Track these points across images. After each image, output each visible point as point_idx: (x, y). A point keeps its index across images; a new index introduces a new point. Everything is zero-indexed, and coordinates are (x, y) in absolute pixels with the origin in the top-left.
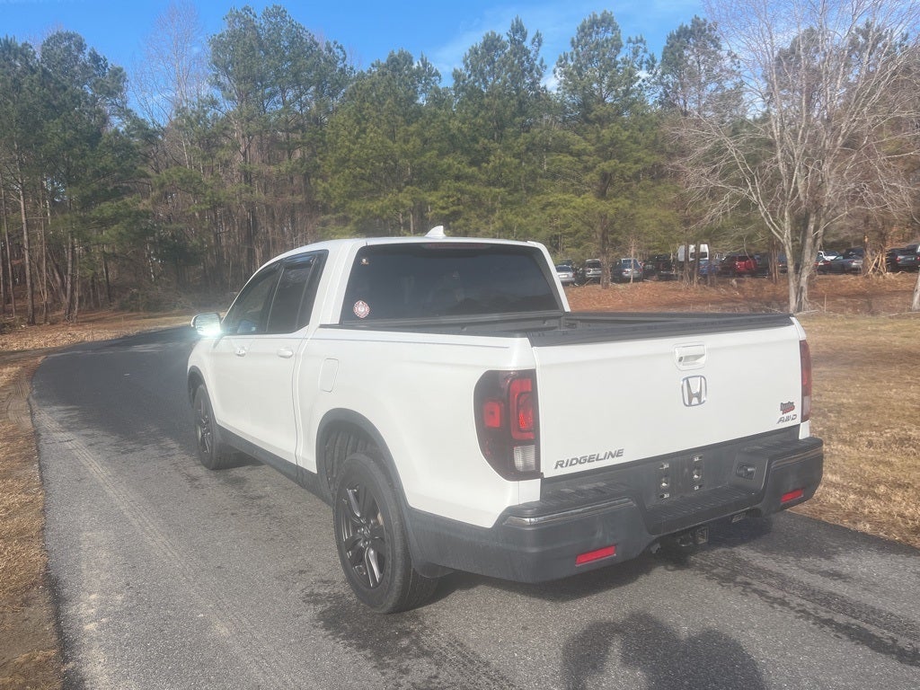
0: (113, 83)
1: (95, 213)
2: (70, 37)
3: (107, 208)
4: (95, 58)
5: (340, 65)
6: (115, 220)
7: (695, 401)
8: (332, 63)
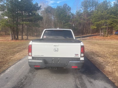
0: (70, 9)
1: (65, 24)
2: (66, 4)
3: (66, 24)
4: (68, 6)
5: (99, 3)
6: (67, 25)
7: (56, 51)
8: (97, 3)
